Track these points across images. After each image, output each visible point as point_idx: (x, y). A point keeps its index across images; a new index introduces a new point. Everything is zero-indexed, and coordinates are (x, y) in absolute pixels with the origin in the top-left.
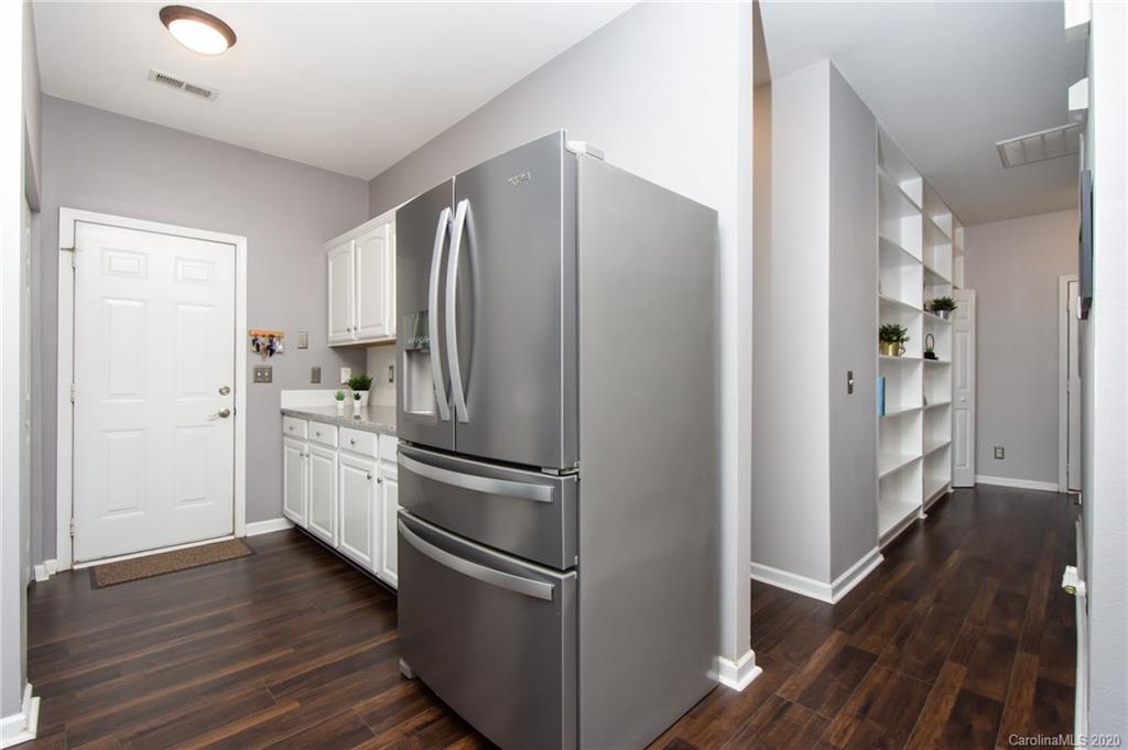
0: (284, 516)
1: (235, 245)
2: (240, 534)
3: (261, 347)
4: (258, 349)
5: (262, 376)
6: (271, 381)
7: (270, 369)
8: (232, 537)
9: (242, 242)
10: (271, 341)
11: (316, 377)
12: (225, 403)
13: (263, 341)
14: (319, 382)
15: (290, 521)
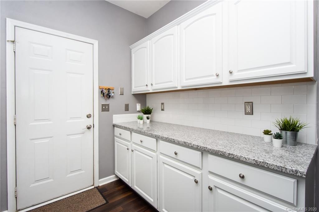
0: (115, 174)
1: (93, 44)
2: (96, 185)
3: (105, 95)
4: (104, 96)
5: (105, 108)
6: (109, 111)
7: (108, 105)
8: (93, 187)
9: (96, 43)
10: (109, 91)
11: (127, 108)
12: (89, 122)
13: (106, 92)
14: (128, 110)
15: (117, 176)
